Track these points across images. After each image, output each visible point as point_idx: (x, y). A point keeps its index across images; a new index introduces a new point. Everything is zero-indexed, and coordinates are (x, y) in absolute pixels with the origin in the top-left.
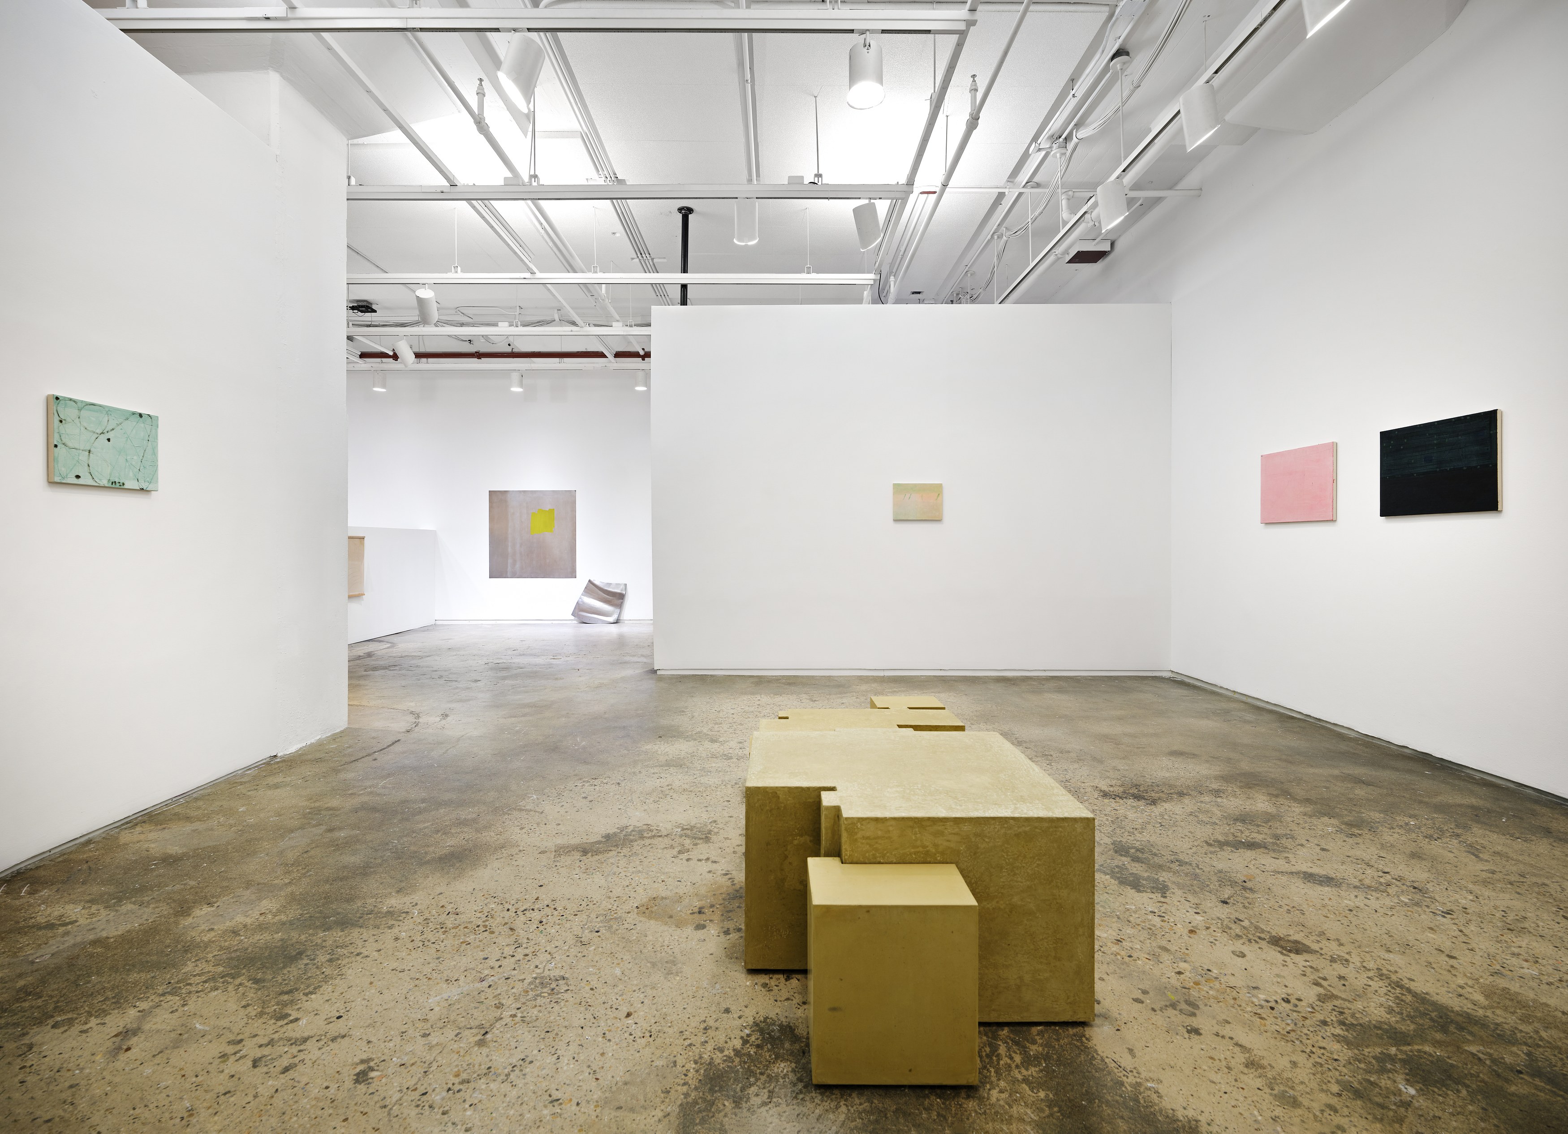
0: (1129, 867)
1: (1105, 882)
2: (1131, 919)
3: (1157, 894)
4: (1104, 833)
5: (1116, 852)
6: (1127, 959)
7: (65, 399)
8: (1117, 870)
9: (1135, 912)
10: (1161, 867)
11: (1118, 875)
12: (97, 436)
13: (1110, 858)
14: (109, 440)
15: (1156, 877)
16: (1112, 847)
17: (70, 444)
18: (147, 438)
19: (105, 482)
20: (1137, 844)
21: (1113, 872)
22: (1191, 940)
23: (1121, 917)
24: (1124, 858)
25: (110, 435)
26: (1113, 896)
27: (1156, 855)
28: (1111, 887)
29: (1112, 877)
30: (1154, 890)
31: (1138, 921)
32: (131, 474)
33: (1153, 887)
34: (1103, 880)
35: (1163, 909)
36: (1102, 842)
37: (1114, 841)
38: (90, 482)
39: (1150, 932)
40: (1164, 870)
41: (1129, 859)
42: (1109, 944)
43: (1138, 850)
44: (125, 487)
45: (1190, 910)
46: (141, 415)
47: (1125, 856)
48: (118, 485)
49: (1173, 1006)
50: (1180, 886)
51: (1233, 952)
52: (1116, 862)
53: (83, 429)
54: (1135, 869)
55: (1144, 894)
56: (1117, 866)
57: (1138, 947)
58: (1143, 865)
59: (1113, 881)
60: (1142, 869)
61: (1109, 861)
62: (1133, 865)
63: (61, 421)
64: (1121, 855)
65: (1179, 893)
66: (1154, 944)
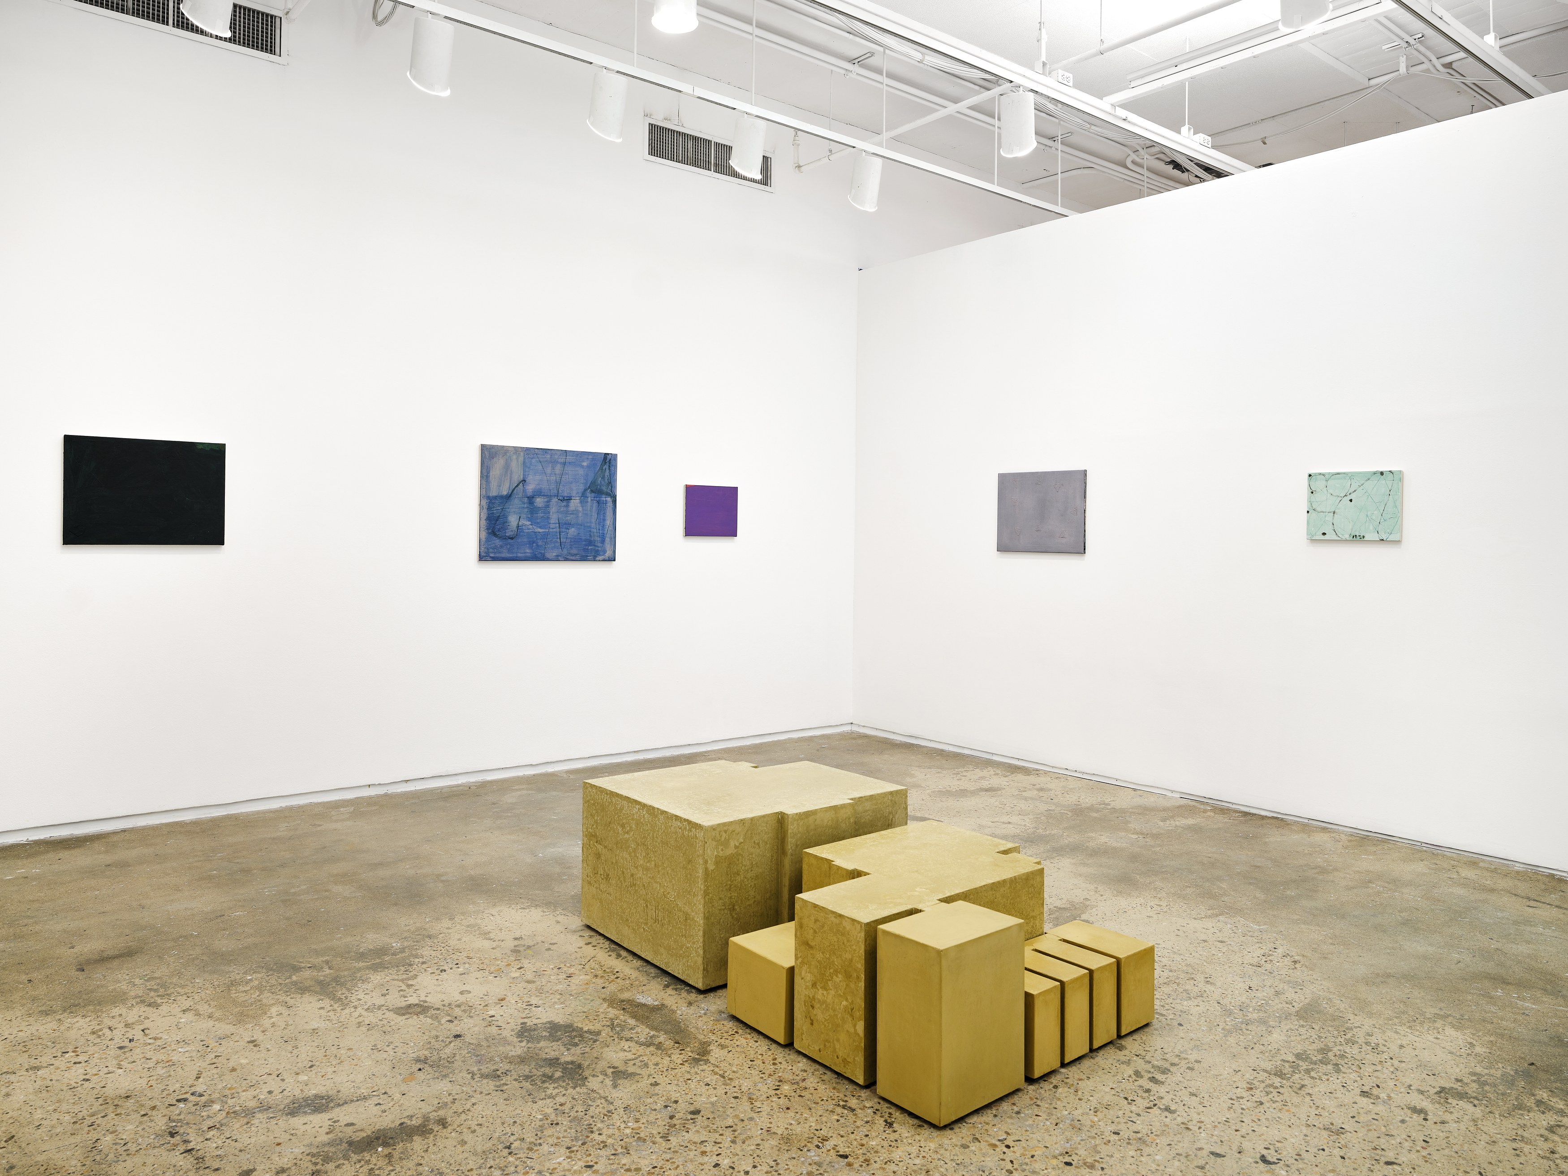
0: (562, 1048)
1: (587, 1022)
2: (559, 997)
3: (532, 1024)
4: (601, 1098)
5: (580, 1066)
6: (562, 966)
7: (1316, 474)
8: (576, 1040)
9: (555, 1003)
10: (522, 1060)
11: (574, 1034)
12: (1340, 499)
13: (586, 1055)
14: (1351, 501)
15: (530, 1045)
16: (586, 1073)
17: (1319, 509)
18: (1388, 493)
19: (1347, 537)
20: (551, 1089)
21: (581, 1036)
22: (505, 993)
23: (568, 996)
24: (569, 1059)
25: (1352, 497)
26: (579, 1011)
27: (527, 1078)
28: (581, 1019)
29: (581, 1029)
30: (535, 1028)
31: (552, 996)
32: (1371, 528)
33: (535, 1030)
34: (591, 1024)
35: (527, 1011)
36: (601, 1077)
37: (584, 1085)
38: (1335, 538)
39: (541, 991)
40: (519, 1056)
41: (563, 1059)
42: (577, 972)
43: (550, 1078)
44: (1365, 539)
45: (499, 1017)
46: (1382, 473)
47: (568, 1063)
48: (1358, 538)
49: (529, 947)
50: (505, 1042)
51: (470, 992)
52: (578, 1050)
53: (1329, 495)
54: (554, 1048)
55: (545, 1021)
56: (576, 1045)
57: (552, 977)
58: (544, 1056)
59: (580, 1025)
60: (547, 1050)
61: (587, 1049)
62: (557, 1053)
63: (1312, 493)
64: (572, 1063)
65: (506, 1033)
66: (538, 983)
